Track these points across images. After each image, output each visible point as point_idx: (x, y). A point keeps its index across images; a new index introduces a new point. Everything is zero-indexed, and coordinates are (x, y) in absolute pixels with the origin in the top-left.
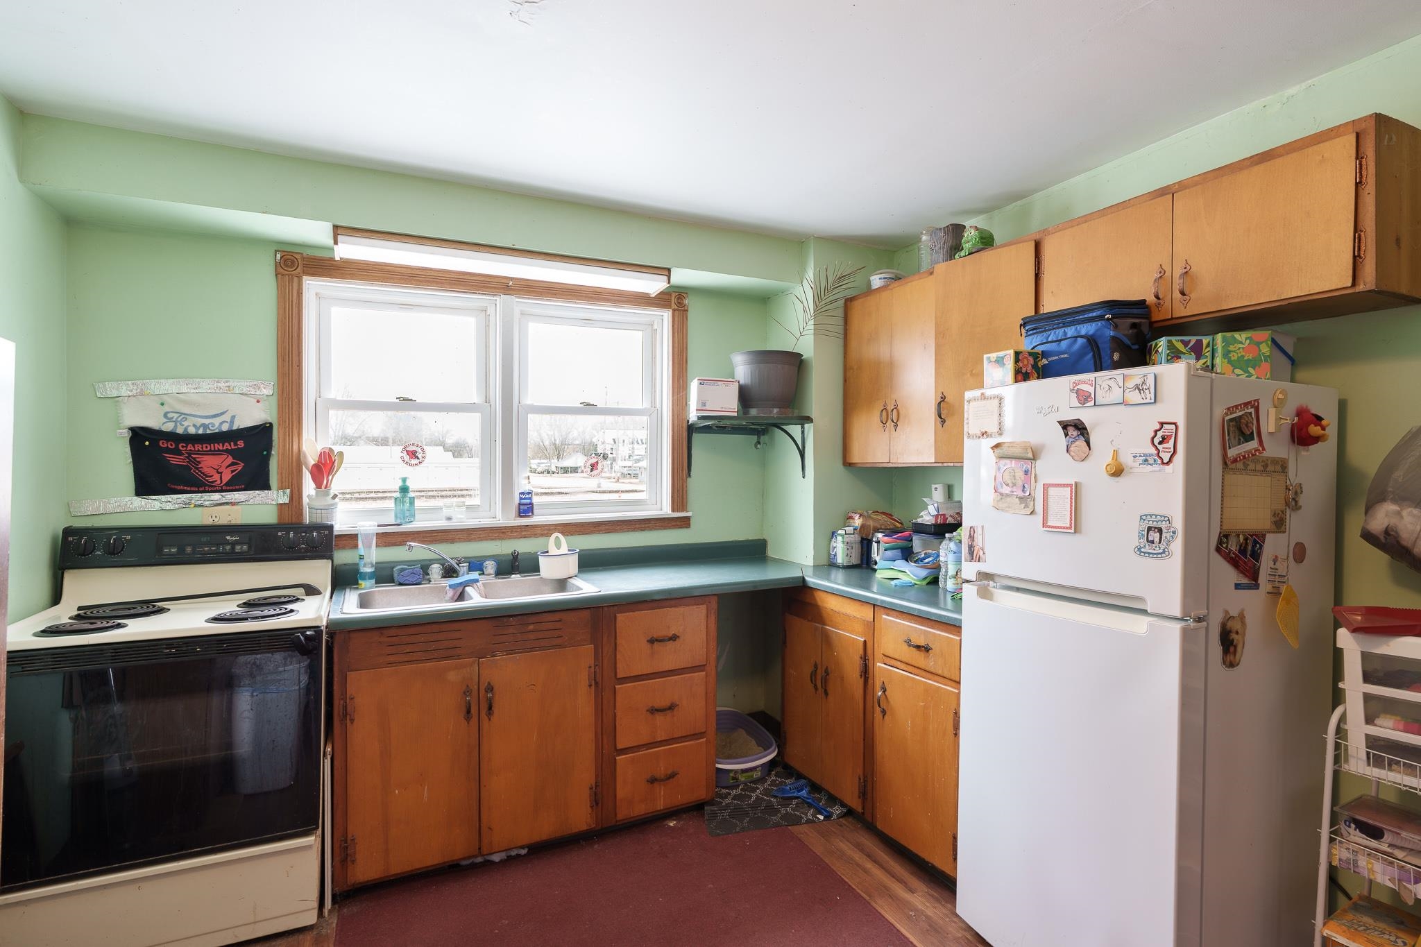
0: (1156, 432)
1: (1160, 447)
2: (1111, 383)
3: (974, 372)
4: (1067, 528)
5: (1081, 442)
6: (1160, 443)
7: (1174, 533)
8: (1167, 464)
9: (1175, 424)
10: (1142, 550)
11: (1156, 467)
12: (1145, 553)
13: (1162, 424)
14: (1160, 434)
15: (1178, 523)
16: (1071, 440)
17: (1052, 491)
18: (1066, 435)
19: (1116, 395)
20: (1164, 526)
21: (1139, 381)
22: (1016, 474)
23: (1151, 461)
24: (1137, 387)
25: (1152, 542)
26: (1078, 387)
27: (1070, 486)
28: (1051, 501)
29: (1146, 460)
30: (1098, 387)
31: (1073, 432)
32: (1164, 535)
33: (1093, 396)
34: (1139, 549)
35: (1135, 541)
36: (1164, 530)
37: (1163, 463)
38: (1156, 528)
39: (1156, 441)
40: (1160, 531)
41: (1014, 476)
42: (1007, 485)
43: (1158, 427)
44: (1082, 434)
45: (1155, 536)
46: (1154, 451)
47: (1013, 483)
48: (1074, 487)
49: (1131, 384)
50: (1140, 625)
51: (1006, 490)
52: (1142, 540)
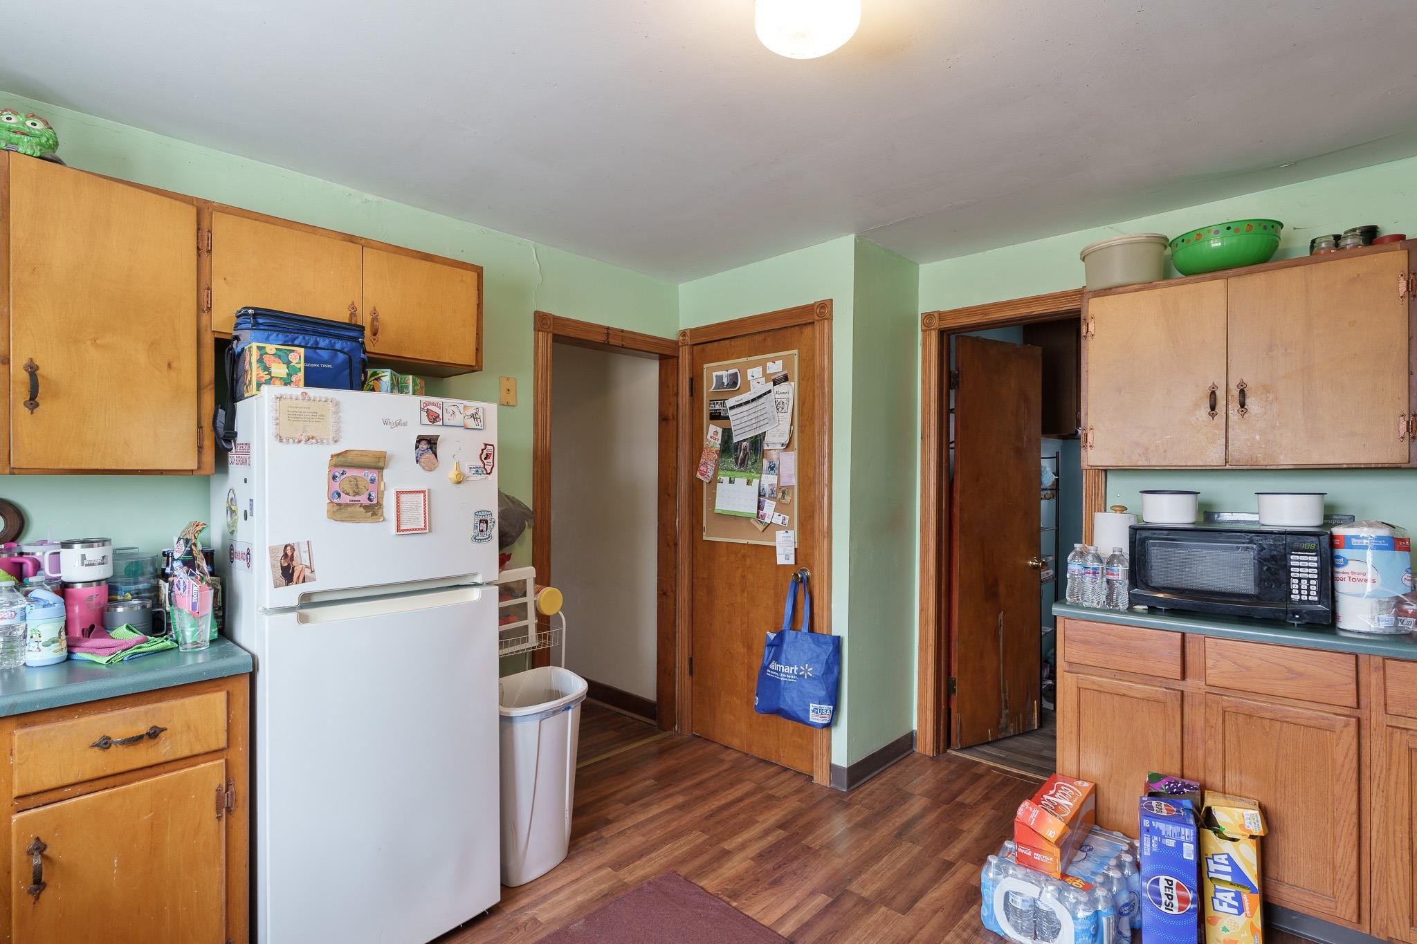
0: (483, 450)
1: (485, 461)
2: (454, 409)
3: (98, 342)
4: (422, 529)
5: (430, 455)
6: (485, 459)
7: (494, 522)
8: (489, 474)
9: (493, 445)
10: (477, 538)
11: (483, 476)
12: (478, 540)
13: (486, 445)
14: (485, 452)
15: (496, 516)
16: (420, 452)
17: (403, 498)
18: (417, 447)
19: (459, 419)
20: (488, 518)
21: (474, 412)
22: (359, 483)
23: (480, 472)
24: (472, 416)
25: (482, 531)
26: (428, 407)
27: (424, 492)
28: (403, 507)
29: (477, 471)
30: (445, 411)
31: (424, 445)
32: (489, 524)
33: (441, 417)
34: (475, 538)
35: (472, 532)
36: (489, 522)
37: (487, 474)
38: (484, 520)
39: (483, 457)
40: (486, 522)
41: (357, 485)
42: (348, 494)
43: (483, 447)
44: (431, 448)
45: (484, 526)
46: (482, 465)
47: (354, 492)
48: (427, 493)
49: (469, 412)
50: (475, 594)
51: (345, 499)
52: (476, 531)
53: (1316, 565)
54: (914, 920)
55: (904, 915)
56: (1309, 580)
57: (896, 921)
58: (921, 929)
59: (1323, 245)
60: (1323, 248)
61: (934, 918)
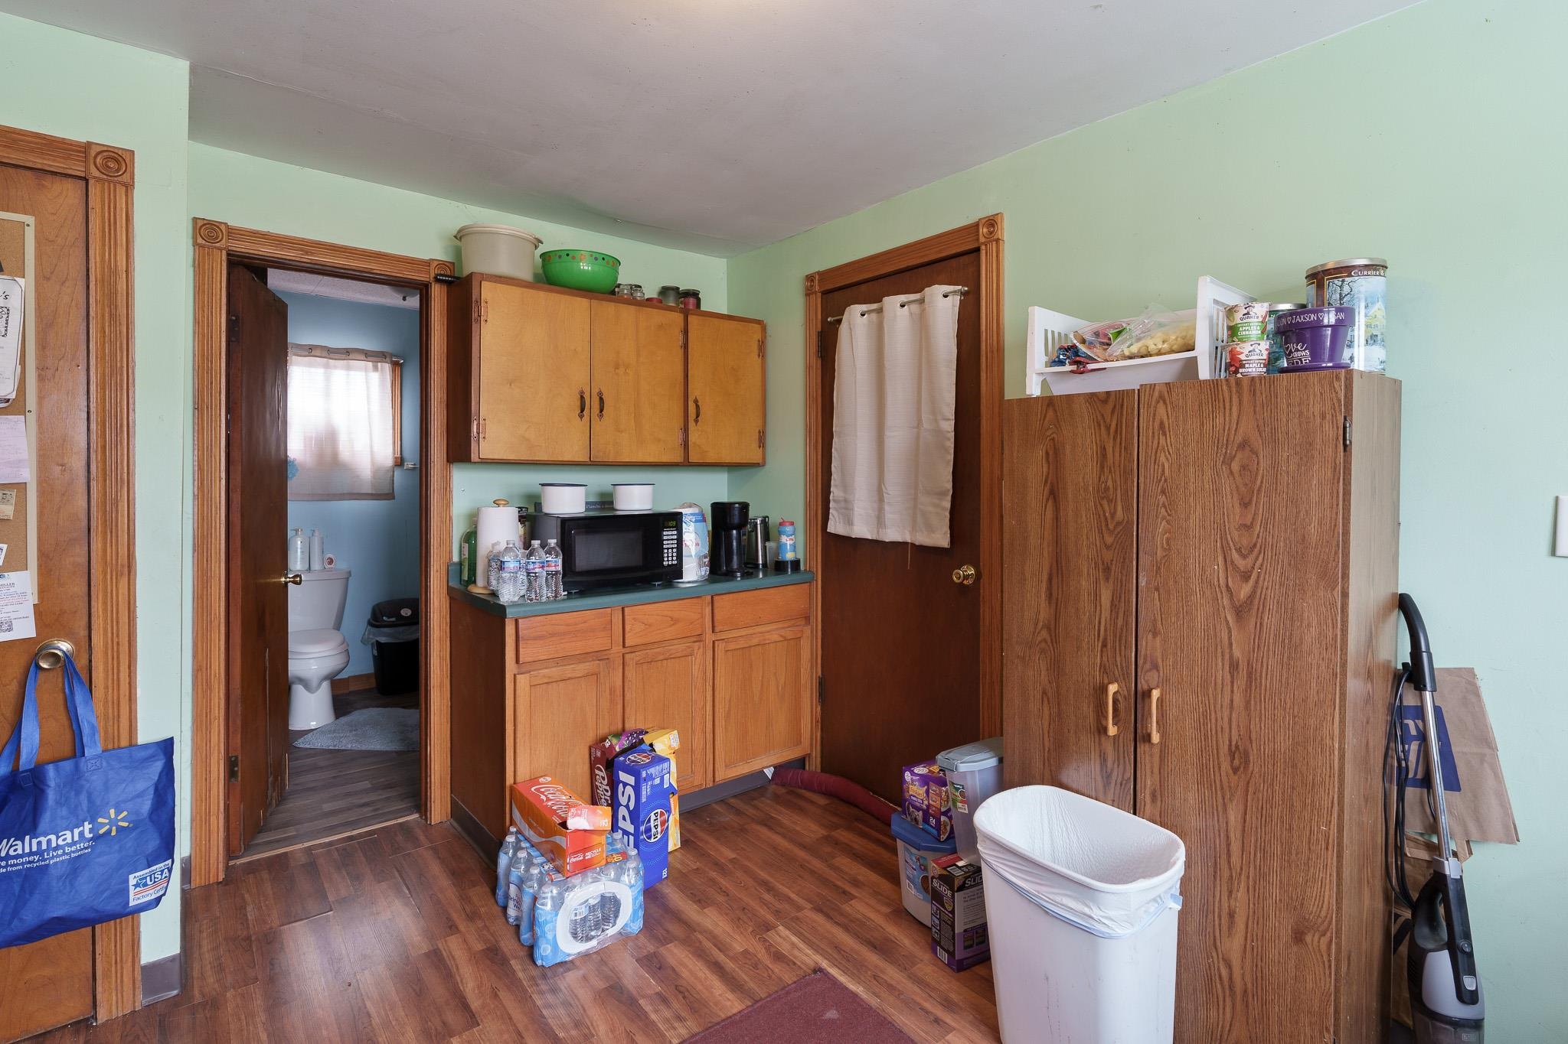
53: (675, 537)
54: (493, 1019)
55: (479, 1025)
56: (672, 548)
57: (482, 1036)
58: (510, 1018)
59: (626, 292)
60: (626, 294)
61: (504, 1002)
